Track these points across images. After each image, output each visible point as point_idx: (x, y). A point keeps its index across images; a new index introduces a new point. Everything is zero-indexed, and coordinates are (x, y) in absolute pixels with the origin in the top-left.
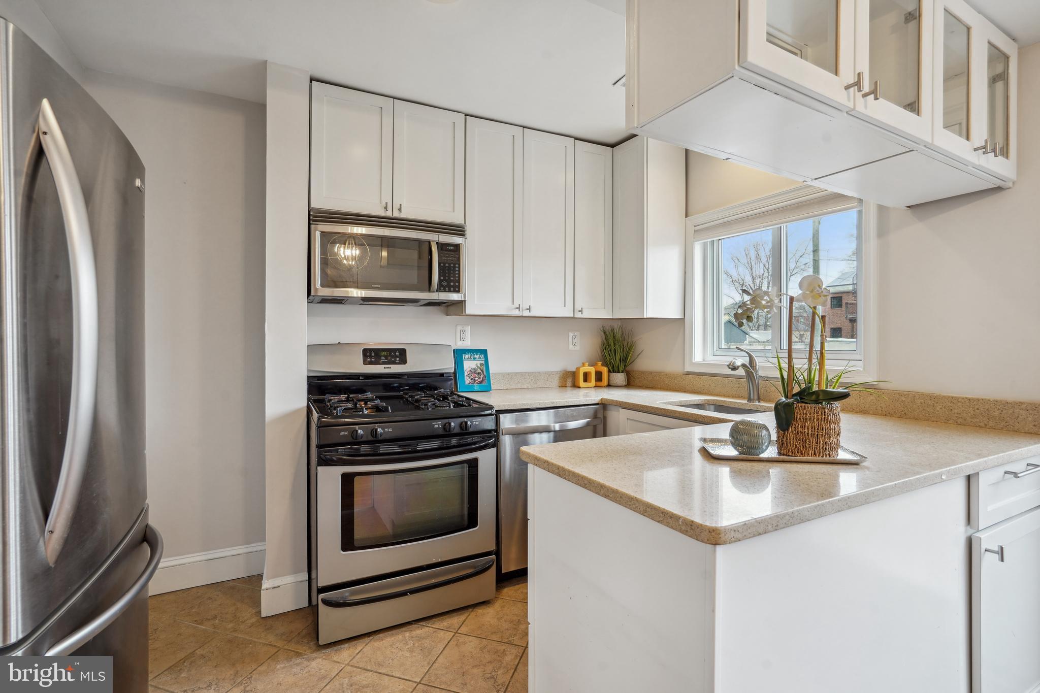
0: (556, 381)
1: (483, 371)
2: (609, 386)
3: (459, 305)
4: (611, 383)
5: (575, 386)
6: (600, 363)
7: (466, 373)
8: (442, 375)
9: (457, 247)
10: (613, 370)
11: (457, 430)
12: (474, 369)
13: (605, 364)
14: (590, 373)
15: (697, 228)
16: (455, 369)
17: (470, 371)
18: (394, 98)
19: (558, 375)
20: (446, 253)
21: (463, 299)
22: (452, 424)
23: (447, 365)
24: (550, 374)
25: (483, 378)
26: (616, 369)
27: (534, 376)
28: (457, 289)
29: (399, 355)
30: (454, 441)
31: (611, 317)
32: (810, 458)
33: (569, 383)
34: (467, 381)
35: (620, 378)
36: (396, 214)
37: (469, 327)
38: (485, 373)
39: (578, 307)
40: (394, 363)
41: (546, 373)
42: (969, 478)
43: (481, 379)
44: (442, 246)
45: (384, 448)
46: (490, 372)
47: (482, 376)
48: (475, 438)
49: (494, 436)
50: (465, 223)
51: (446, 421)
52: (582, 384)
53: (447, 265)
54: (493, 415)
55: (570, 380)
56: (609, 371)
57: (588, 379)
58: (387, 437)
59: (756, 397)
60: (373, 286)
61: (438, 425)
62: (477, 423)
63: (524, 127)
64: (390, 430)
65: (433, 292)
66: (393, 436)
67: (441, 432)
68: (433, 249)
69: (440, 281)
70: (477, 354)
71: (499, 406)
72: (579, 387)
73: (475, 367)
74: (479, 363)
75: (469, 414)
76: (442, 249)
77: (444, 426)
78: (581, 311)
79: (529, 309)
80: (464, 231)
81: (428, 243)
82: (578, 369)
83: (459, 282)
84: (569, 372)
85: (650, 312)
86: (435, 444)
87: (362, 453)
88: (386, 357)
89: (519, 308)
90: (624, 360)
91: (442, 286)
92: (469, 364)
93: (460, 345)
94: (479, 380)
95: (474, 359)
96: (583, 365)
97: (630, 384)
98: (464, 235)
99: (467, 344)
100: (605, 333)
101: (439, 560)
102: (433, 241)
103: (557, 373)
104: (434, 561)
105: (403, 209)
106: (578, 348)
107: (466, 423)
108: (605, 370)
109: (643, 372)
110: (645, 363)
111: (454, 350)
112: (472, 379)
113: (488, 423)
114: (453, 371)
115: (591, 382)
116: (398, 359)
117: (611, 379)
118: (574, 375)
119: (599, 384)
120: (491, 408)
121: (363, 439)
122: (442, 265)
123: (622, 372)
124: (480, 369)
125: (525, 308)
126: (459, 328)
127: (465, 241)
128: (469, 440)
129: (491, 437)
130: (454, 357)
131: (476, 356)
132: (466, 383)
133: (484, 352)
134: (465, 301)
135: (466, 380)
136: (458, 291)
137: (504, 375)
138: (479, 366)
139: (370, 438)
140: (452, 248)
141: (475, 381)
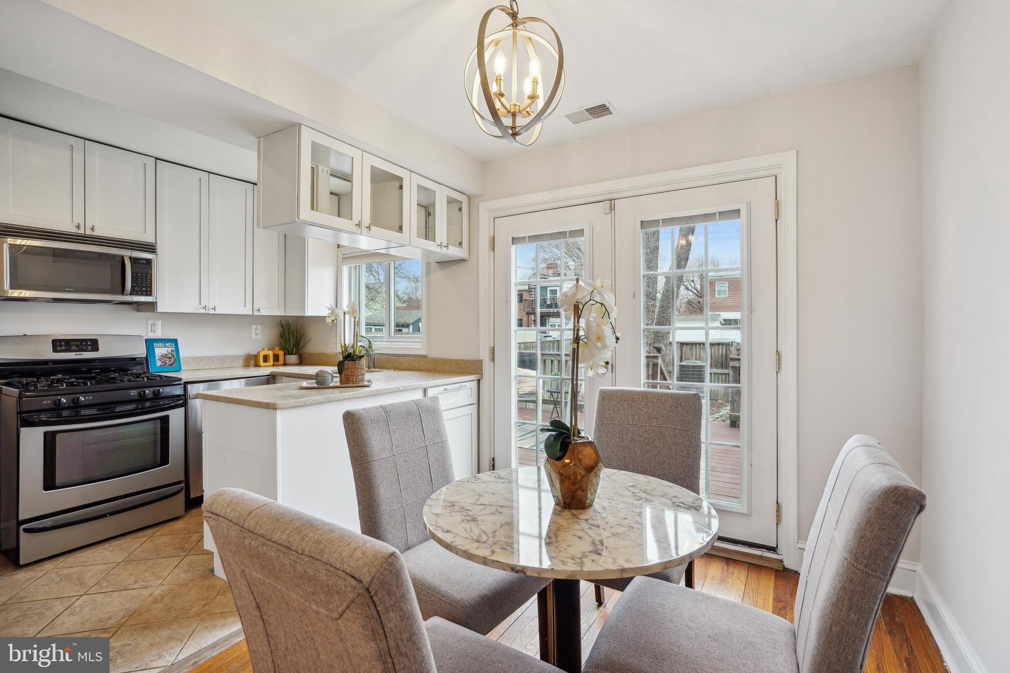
0: (240, 362)
1: (173, 356)
2: (285, 364)
3: (152, 306)
4: (287, 363)
5: (257, 365)
6: (277, 348)
7: (157, 358)
8: (134, 359)
9: (149, 262)
10: (288, 352)
11: (151, 396)
12: (165, 354)
13: (281, 349)
14: (269, 355)
15: (344, 256)
16: (147, 355)
17: (162, 356)
18: (85, 139)
19: (242, 358)
20: (139, 265)
21: (154, 301)
22: (147, 391)
23: (140, 351)
24: (235, 357)
25: (174, 360)
26: (290, 352)
27: (222, 359)
28: (149, 293)
29: (93, 344)
30: (148, 404)
31: (284, 315)
32: (351, 385)
33: (252, 362)
34: (159, 363)
35: (293, 358)
36: (88, 232)
37: (160, 321)
38: (175, 357)
39: (256, 307)
40: (85, 351)
41: (232, 356)
42: (425, 389)
43: (172, 362)
44: (135, 261)
45: (83, 412)
46: (180, 357)
47: (173, 360)
48: (166, 402)
49: (182, 399)
50: (156, 243)
51: (142, 390)
52: (262, 363)
53: (139, 275)
54: (181, 384)
55: (252, 360)
56: (285, 354)
57: (268, 360)
58: (87, 403)
59: (372, 366)
60: (66, 289)
61: (134, 393)
62: (168, 390)
63: (209, 172)
64: (91, 398)
65: (127, 295)
66: (93, 402)
67: (136, 398)
68: (126, 262)
69: (133, 287)
70: (168, 343)
71: (187, 379)
72: (260, 366)
73: (166, 352)
74: (170, 350)
75: (161, 384)
76: (135, 263)
77: (139, 394)
78: (259, 310)
79: (214, 309)
80: (155, 249)
81: (121, 258)
82: (259, 353)
83: (151, 287)
84: (252, 355)
85: (310, 312)
86: (131, 407)
87: (64, 415)
88: (77, 346)
89: (205, 308)
90: (297, 344)
91: (135, 291)
92: (160, 351)
93: (151, 335)
94: (170, 363)
95: (165, 347)
96: (263, 349)
97: (301, 363)
98: (155, 252)
99: (159, 334)
100: (282, 326)
101: (135, 491)
102: (126, 256)
103: (241, 356)
104: (131, 491)
105: (96, 229)
106: (259, 337)
107: (159, 390)
108: (281, 353)
109: (311, 354)
110: (313, 347)
111: (146, 340)
112: (163, 362)
113: (178, 391)
114: (145, 356)
115: (269, 362)
116: (90, 347)
117: (286, 359)
118: (256, 357)
119: (276, 363)
120: (180, 379)
121: (67, 405)
122: (135, 274)
123: (295, 354)
124: (171, 354)
125: (210, 308)
126: (150, 322)
127: (156, 257)
128: (162, 403)
129: (180, 400)
130: (146, 345)
131: (167, 345)
132: (158, 365)
133: (175, 341)
134: (156, 302)
135: (157, 363)
136: (150, 295)
137: (193, 359)
138: (170, 352)
139: (72, 405)
140: (144, 262)
141: (166, 363)
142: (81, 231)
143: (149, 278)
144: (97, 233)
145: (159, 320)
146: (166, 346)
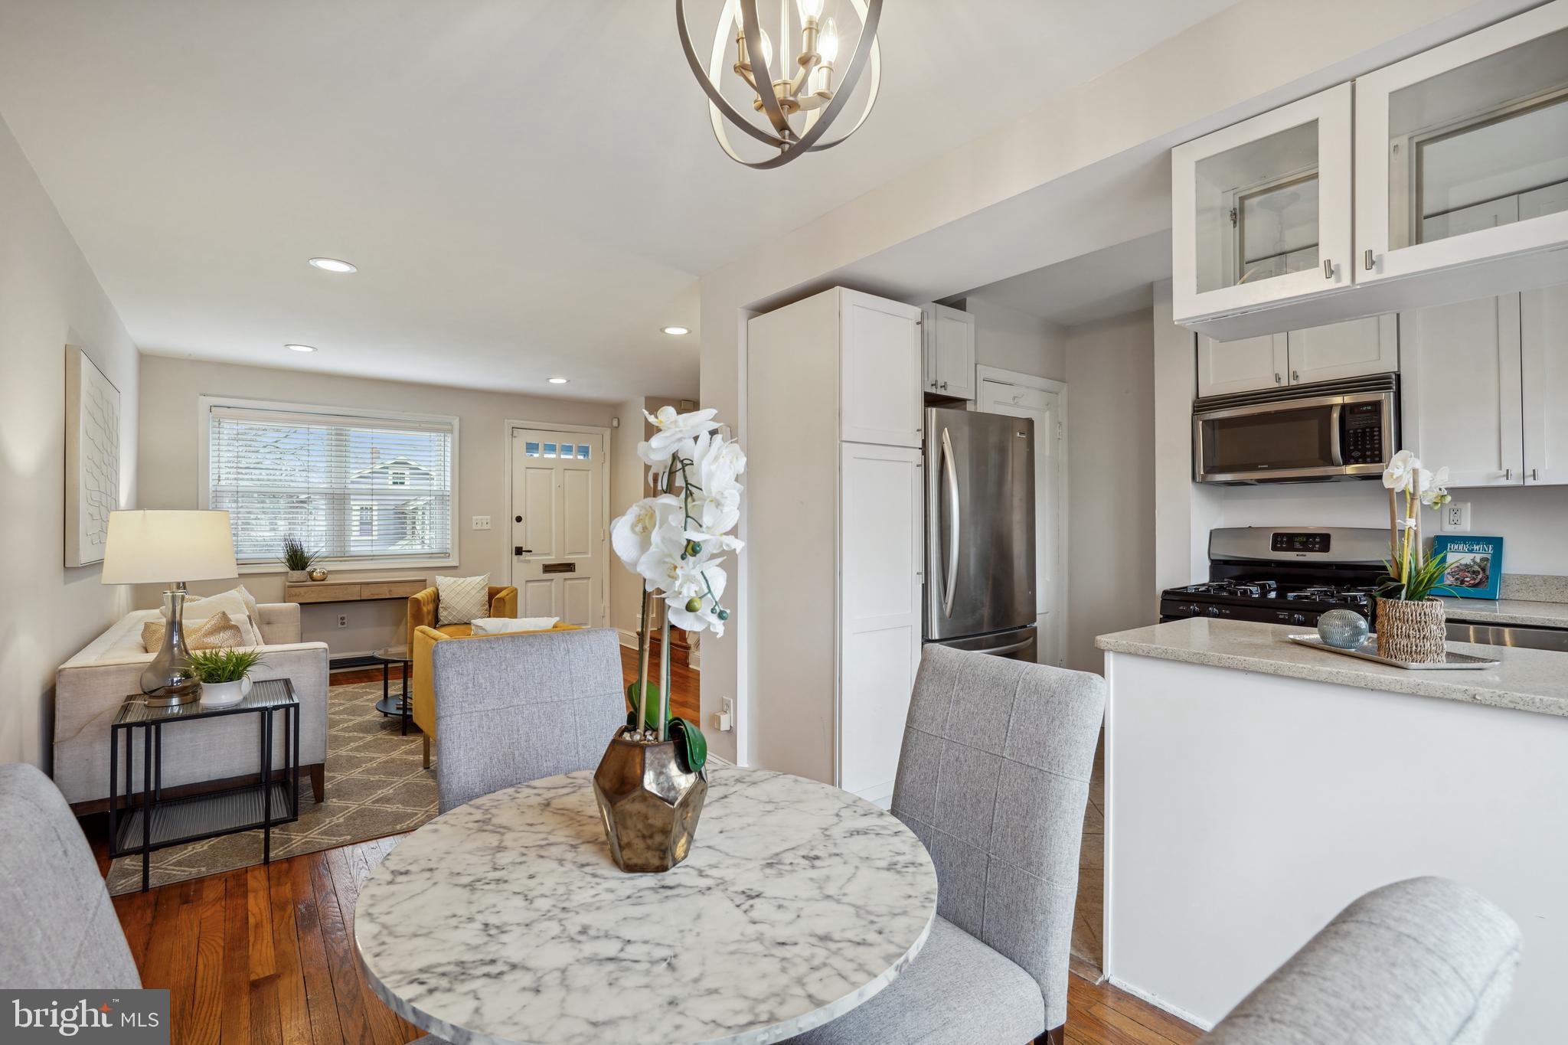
1: (1484, 570)
12: (1467, 565)
17: (1458, 567)
20: (1358, 416)
25: (1483, 580)
29: (1323, 541)
36: (1292, 382)
37: (1469, 504)
38: (1489, 573)
40: (1312, 550)
43: (1479, 581)
44: (1348, 409)
46: (1502, 572)
47: (1481, 576)
50: (1399, 371)
53: (1359, 431)
64: (1228, 612)
65: (1337, 466)
68: (1335, 415)
69: (1343, 451)
70: (1479, 544)
73: (1470, 562)
74: (1480, 557)
76: (1348, 412)
81: (1325, 409)
88: (1301, 543)
89: (1508, 475)
91: (1348, 457)
92: (1458, 558)
93: (1449, 530)
94: (1472, 582)
95: (1471, 551)
99: (1464, 527)
102: (1334, 405)
111: (1429, 537)
112: (1457, 579)
116: (1317, 546)
124: (1481, 566)
130: (1429, 546)
131: (1477, 547)
133: (1496, 542)
138: (1479, 561)
140: (1369, 408)
141: (1463, 582)
142: (1284, 383)
143: (1375, 433)
144: (1304, 380)
145: (1466, 501)
146: (1473, 550)
